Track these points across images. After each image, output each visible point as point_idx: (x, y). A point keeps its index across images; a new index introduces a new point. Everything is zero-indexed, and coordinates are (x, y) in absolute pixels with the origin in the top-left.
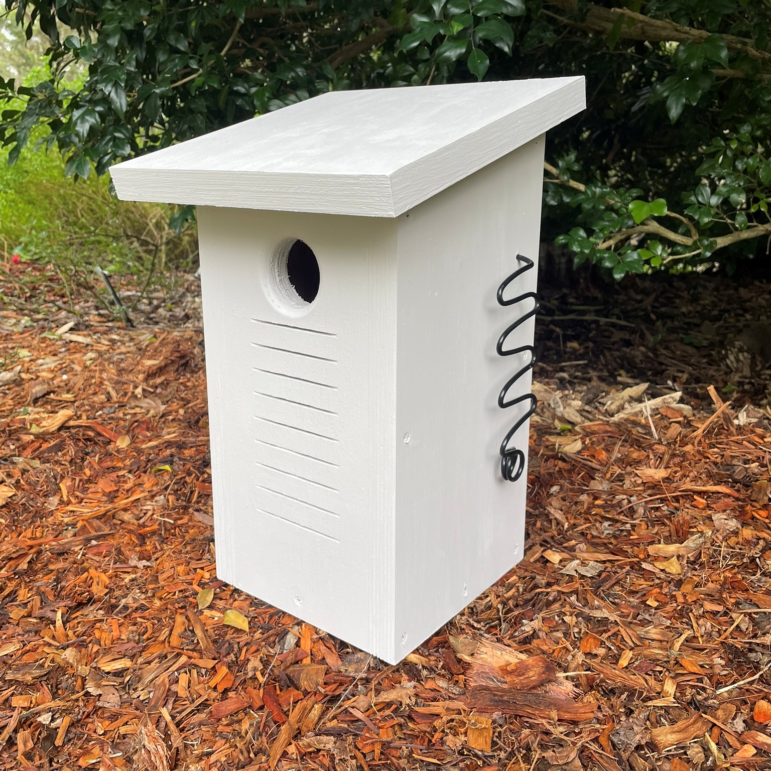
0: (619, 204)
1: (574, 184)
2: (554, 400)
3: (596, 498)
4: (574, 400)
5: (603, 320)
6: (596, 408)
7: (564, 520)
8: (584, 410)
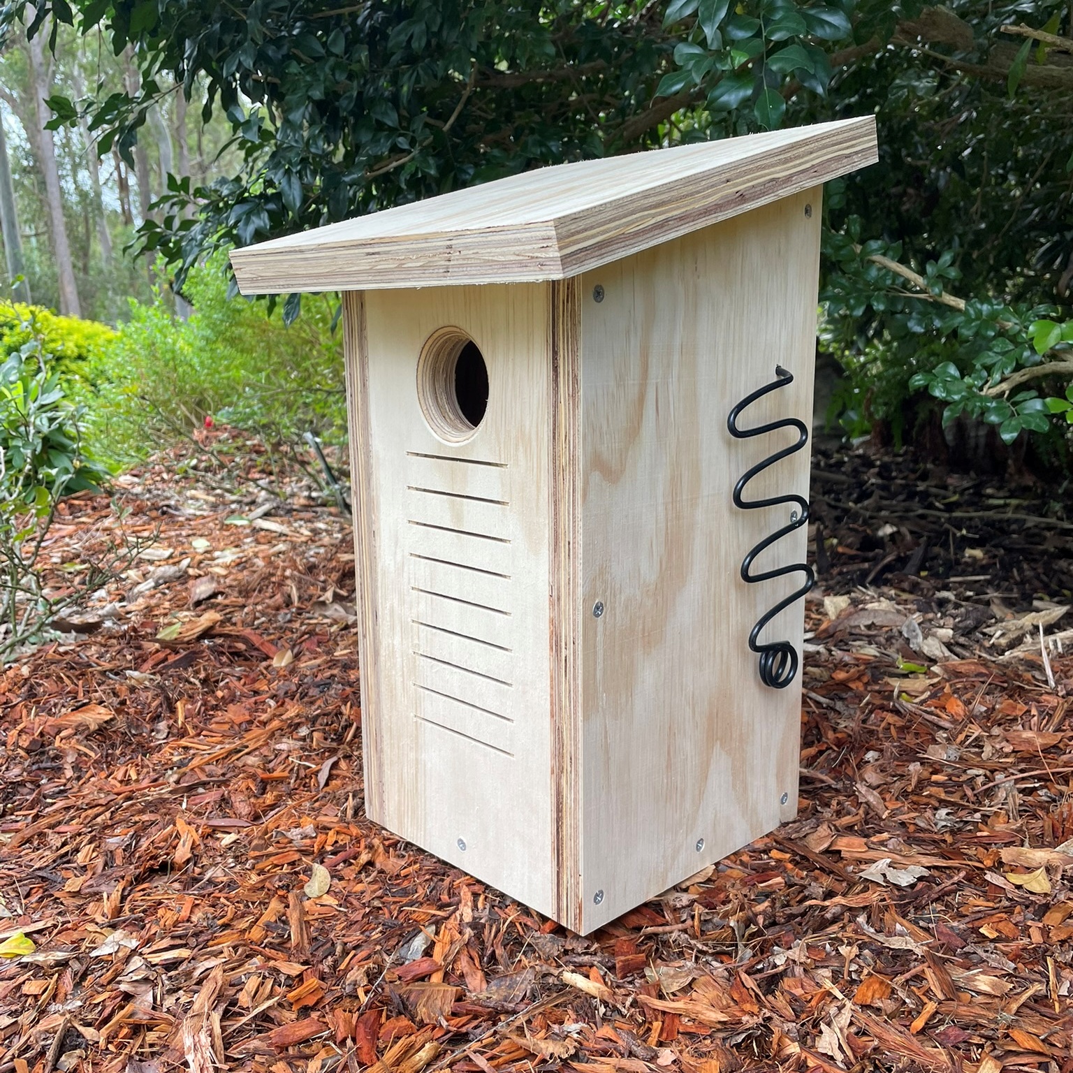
0: (1018, 328)
1: (950, 299)
2: (908, 627)
3: (935, 772)
4: (942, 627)
5: (1032, 521)
6: (977, 641)
8: (958, 644)
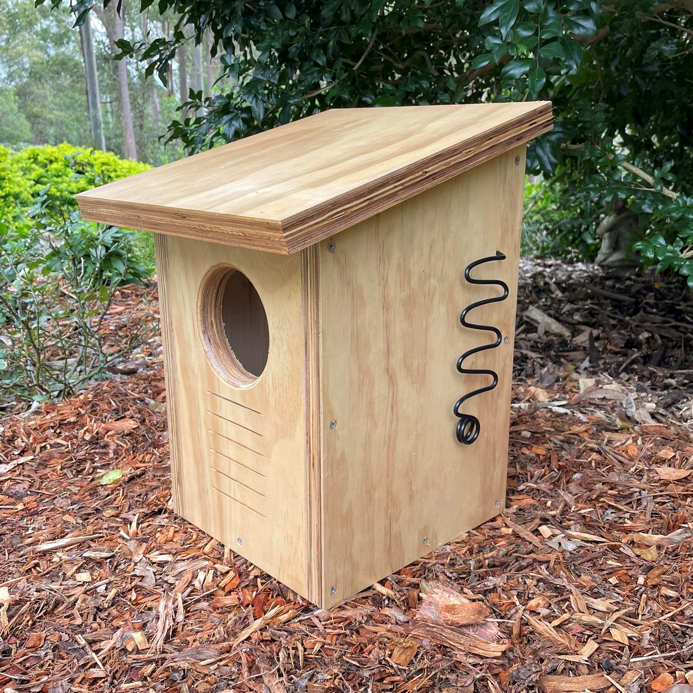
1: (668, 192)
2: (627, 401)
3: (611, 489)
4: (649, 402)
6: (672, 413)
7: (572, 503)
8: (658, 413)
